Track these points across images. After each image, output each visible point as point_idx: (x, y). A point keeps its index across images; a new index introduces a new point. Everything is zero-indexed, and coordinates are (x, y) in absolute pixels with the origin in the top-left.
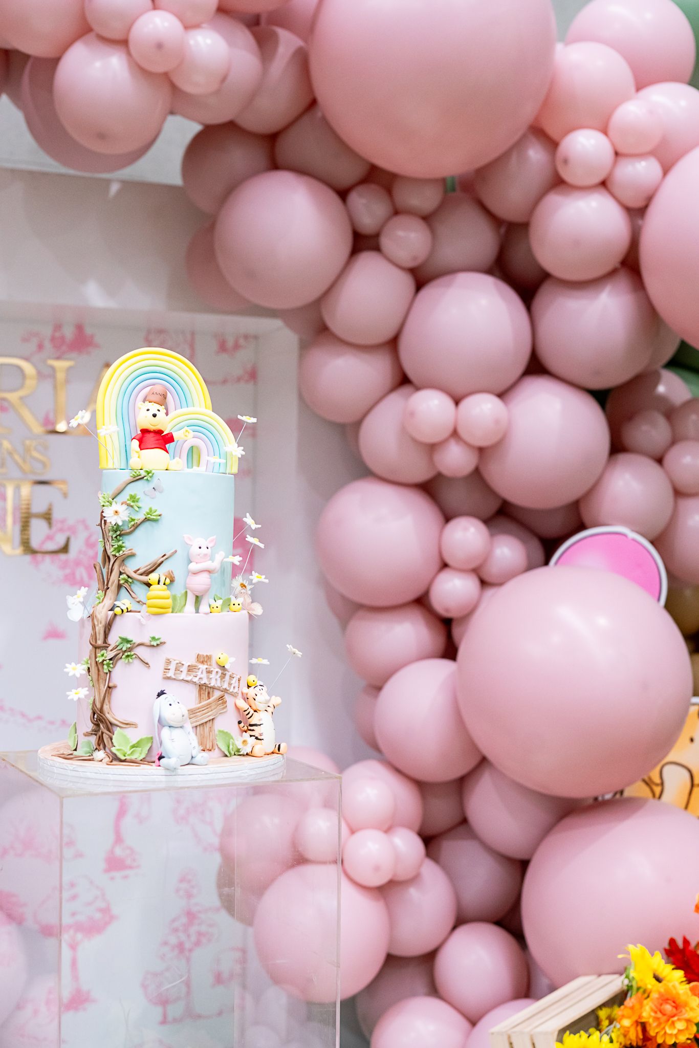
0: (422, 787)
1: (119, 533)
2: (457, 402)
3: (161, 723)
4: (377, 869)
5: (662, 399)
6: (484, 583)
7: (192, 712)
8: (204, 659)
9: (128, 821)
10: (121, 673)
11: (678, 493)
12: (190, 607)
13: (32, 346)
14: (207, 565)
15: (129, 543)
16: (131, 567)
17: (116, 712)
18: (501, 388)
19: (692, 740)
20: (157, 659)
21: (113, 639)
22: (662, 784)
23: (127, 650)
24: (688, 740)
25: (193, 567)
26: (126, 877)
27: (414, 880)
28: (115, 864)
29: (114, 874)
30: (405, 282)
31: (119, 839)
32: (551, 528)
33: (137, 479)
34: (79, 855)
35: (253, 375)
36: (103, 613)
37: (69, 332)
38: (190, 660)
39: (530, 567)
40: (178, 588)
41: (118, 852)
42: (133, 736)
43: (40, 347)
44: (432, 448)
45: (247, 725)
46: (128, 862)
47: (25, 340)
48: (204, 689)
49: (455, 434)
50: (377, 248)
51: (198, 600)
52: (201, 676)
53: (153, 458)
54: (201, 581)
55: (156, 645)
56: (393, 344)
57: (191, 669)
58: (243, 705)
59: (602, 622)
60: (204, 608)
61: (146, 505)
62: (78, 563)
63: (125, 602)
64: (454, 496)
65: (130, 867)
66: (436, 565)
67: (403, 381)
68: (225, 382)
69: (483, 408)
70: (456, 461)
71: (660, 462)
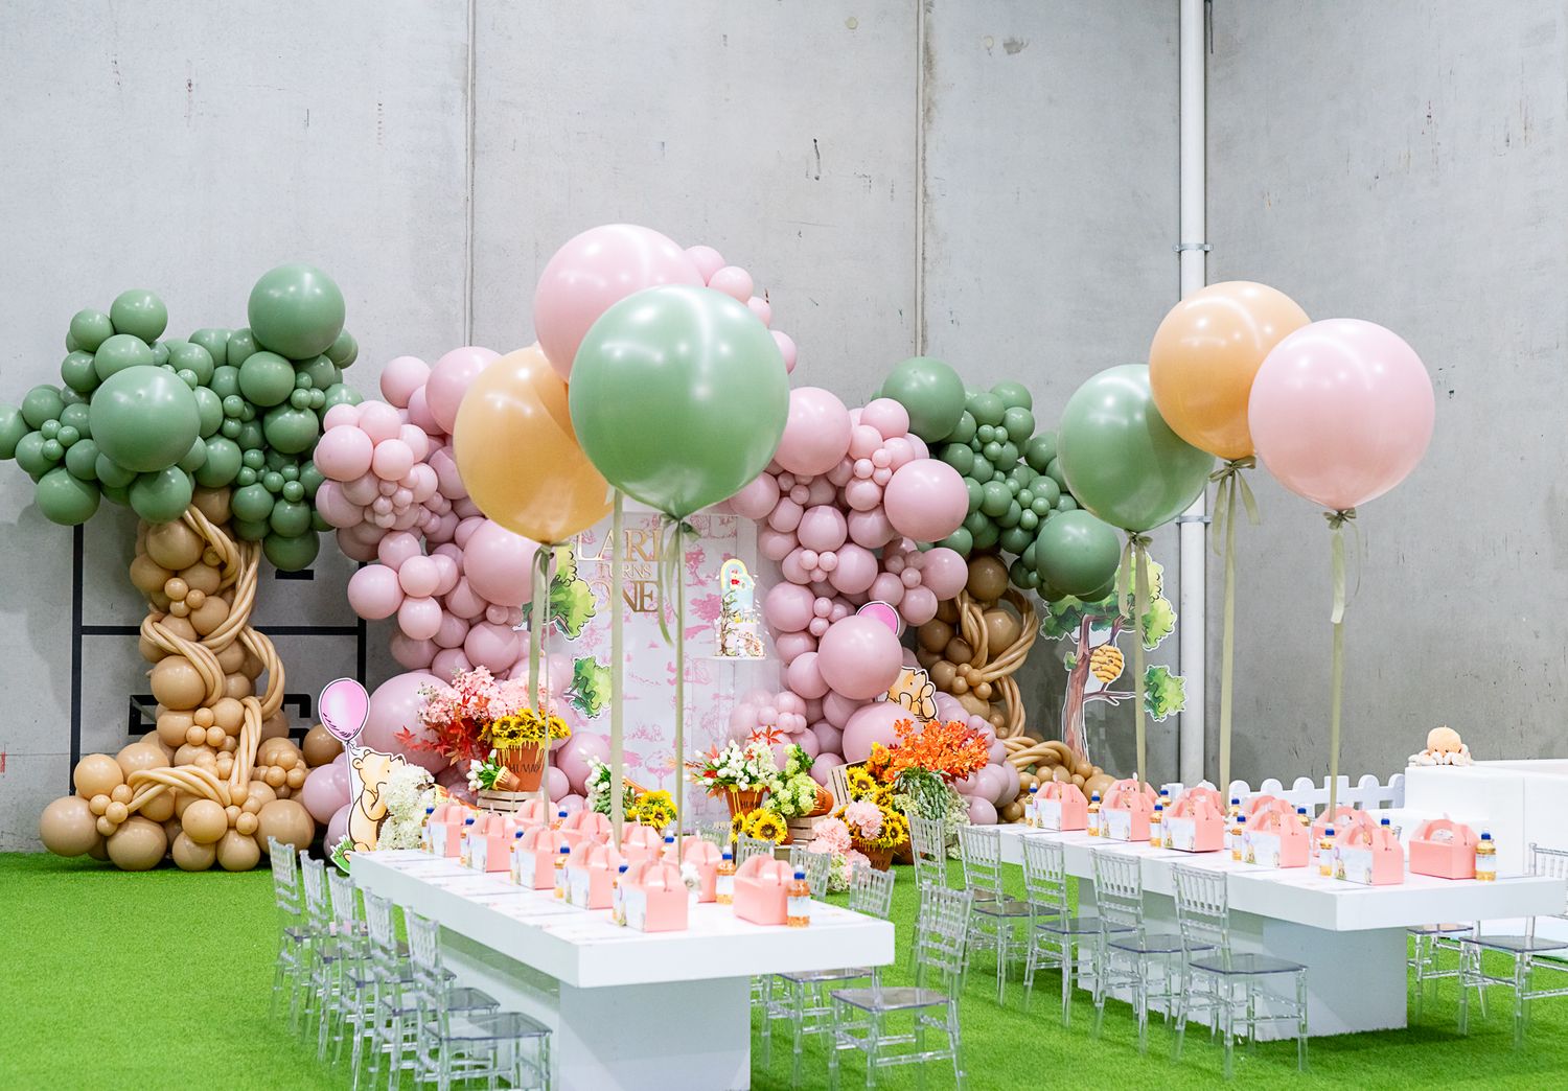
0: (806, 701)
1: (728, 604)
2: (819, 555)
3: (738, 647)
4: (788, 725)
5: (903, 550)
6: (831, 623)
8: (747, 633)
10: (728, 637)
11: (906, 588)
12: (744, 621)
13: (644, 525)
14: (748, 612)
15: (730, 606)
16: (730, 612)
18: (836, 549)
19: (911, 684)
20: (737, 633)
21: (726, 629)
22: (900, 701)
23: (730, 631)
24: (909, 684)
25: (745, 612)
27: (802, 733)
30: (801, 509)
32: (858, 601)
33: (731, 592)
34: (662, 739)
35: (736, 534)
36: (724, 622)
38: (744, 634)
39: (849, 615)
40: (741, 617)
43: (648, 525)
44: (810, 571)
45: (756, 649)
48: (747, 640)
49: (818, 566)
50: (789, 496)
51: (746, 620)
52: (747, 637)
54: (747, 615)
55: (736, 630)
56: (796, 531)
57: (744, 636)
58: (756, 645)
59: (870, 636)
61: (734, 597)
63: (729, 620)
64: (819, 589)
66: (812, 615)
67: (799, 545)
68: (723, 537)
69: (828, 557)
70: (819, 576)
71: (899, 575)
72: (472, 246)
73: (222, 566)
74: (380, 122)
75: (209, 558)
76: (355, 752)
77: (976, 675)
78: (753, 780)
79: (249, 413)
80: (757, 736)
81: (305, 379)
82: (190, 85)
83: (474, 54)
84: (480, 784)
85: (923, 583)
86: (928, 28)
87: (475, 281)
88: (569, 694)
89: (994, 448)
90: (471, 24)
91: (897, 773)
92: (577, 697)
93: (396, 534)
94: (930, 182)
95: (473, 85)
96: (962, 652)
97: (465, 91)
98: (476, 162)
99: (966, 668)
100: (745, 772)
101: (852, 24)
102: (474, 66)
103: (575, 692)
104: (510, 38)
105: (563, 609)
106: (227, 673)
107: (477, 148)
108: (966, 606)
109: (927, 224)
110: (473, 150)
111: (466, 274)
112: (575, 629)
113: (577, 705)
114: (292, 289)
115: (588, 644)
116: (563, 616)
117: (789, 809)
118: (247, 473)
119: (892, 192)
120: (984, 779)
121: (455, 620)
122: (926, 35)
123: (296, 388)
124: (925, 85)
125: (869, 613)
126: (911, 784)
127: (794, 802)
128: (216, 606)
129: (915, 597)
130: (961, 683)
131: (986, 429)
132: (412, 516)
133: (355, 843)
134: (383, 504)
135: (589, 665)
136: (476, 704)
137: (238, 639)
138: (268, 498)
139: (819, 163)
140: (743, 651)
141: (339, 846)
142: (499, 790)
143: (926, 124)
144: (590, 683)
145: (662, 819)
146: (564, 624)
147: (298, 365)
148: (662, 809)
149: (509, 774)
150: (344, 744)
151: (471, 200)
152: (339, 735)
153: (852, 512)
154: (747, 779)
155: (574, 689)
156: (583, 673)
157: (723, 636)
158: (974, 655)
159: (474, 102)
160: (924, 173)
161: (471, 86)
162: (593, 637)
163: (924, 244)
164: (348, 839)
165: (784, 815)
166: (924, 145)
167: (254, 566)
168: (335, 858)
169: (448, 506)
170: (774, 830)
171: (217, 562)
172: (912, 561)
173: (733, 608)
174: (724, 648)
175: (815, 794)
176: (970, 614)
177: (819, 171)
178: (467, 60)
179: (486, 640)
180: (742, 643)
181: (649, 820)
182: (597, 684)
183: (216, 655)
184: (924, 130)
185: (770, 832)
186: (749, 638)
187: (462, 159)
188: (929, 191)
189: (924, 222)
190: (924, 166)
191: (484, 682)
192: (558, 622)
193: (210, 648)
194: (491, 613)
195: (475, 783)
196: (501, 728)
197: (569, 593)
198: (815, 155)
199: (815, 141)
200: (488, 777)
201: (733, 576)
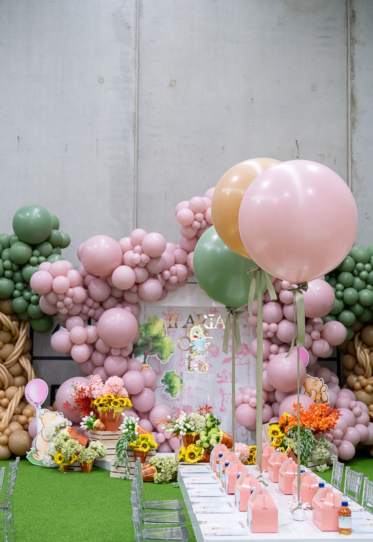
1: (192, 347)
2: (269, 324)
3: (194, 367)
4: (253, 403)
5: (314, 322)
7: (198, 366)
8: (200, 361)
9: (224, 402)
10: (191, 362)
11: (313, 340)
12: (198, 355)
14: (200, 350)
16: (193, 351)
17: (191, 366)
18: (277, 322)
19: (316, 385)
20: (194, 360)
21: (190, 358)
22: (311, 393)
23: (192, 359)
24: (315, 385)
25: (198, 351)
26: (224, 413)
28: (222, 410)
29: (222, 412)
31: (222, 405)
33: (193, 341)
36: (189, 356)
37: (213, 309)
38: (198, 361)
40: (197, 353)
41: (222, 408)
42: (192, 369)
44: (267, 332)
45: (205, 368)
46: (224, 410)
47: (205, 311)
48: (200, 364)
49: (269, 330)
51: (199, 354)
52: (199, 362)
53: (195, 339)
54: (199, 352)
55: (194, 359)
57: (198, 362)
58: (204, 366)
60: (200, 355)
61: (194, 344)
62: (215, 352)
63: (192, 354)
64: (272, 340)
65: (225, 411)
66: (269, 353)
69: (273, 325)
70: (270, 334)
71: (310, 334)
72: (137, 196)
73: (10, 331)
74: (97, 147)
75: (4, 328)
76: (40, 411)
77: (364, 381)
78: (189, 430)
79: (15, 267)
80: (202, 409)
81: (36, 252)
82: (19, 138)
83: (138, 116)
84: (86, 427)
85: (322, 337)
86: (353, 87)
87: (138, 211)
88: (163, 387)
89: (364, 273)
90: (137, 104)
91: (289, 428)
92: (167, 389)
93: (72, 317)
94: (355, 155)
95: (138, 129)
96: (359, 370)
97: (134, 132)
98: (139, 161)
99: (361, 378)
100: (185, 427)
101: (314, 88)
102: (138, 121)
103: (166, 386)
104: (154, 108)
105: (160, 350)
106: (14, 376)
107: (139, 155)
108: (359, 348)
109: (353, 174)
110: (138, 156)
111: (134, 207)
112: (165, 358)
113: (166, 392)
114: (28, 214)
115: (180, 365)
116: (160, 353)
117: (206, 445)
118: (16, 292)
119: (335, 161)
120: (352, 432)
121: (99, 354)
122: (352, 91)
123: (32, 256)
124: (352, 112)
125: (294, 351)
126: (295, 434)
127: (208, 442)
128: (8, 347)
129: (318, 344)
130: (358, 385)
131: (360, 265)
132: (77, 309)
133: (37, 451)
134: (59, 304)
135: (172, 374)
136: (88, 392)
137: (18, 361)
138: (25, 303)
139: (298, 151)
140: (196, 369)
141: (30, 452)
142: (96, 430)
143: (352, 130)
144: (172, 382)
145: (145, 448)
146: (160, 356)
147: (34, 247)
148: (146, 443)
149: (99, 423)
150: (36, 407)
151: (136, 178)
152: (33, 403)
153: (285, 305)
154: (185, 430)
155: (165, 385)
156: (169, 378)
157: (189, 362)
158: (365, 371)
159: (138, 136)
160: (352, 152)
161: (136, 129)
162: (183, 362)
163: (352, 183)
164: (35, 449)
165: (204, 448)
166: (351, 139)
167: (24, 331)
168: (28, 457)
169: (96, 305)
170: (195, 456)
171: (7, 330)
172: (316, 327)
173: (194, 349)
174: (189, 368)
175: (221, 439)
176: (362, 352)
177: (299, 154)
178: (135, 118)
179: (111, 363)
180: (196, 365)
181: (139, 448)
182: (175, 383)
183: (8, 369)
184: (351, 132)
185: (192, 456)
186: (201, 363)
187: (132, 160)
188: (354, 159)
189: (352, 174)
190: (351, 149)
191: (96, 382)
192: (158, 355)
193: (5, 365)
194: (112, 351)
195: (83, 426)
196: (98, 402)
197: (162, 342)
198: (296, 147)
199: (296, 141)
200: (90, 424)
201: (196, 334)
